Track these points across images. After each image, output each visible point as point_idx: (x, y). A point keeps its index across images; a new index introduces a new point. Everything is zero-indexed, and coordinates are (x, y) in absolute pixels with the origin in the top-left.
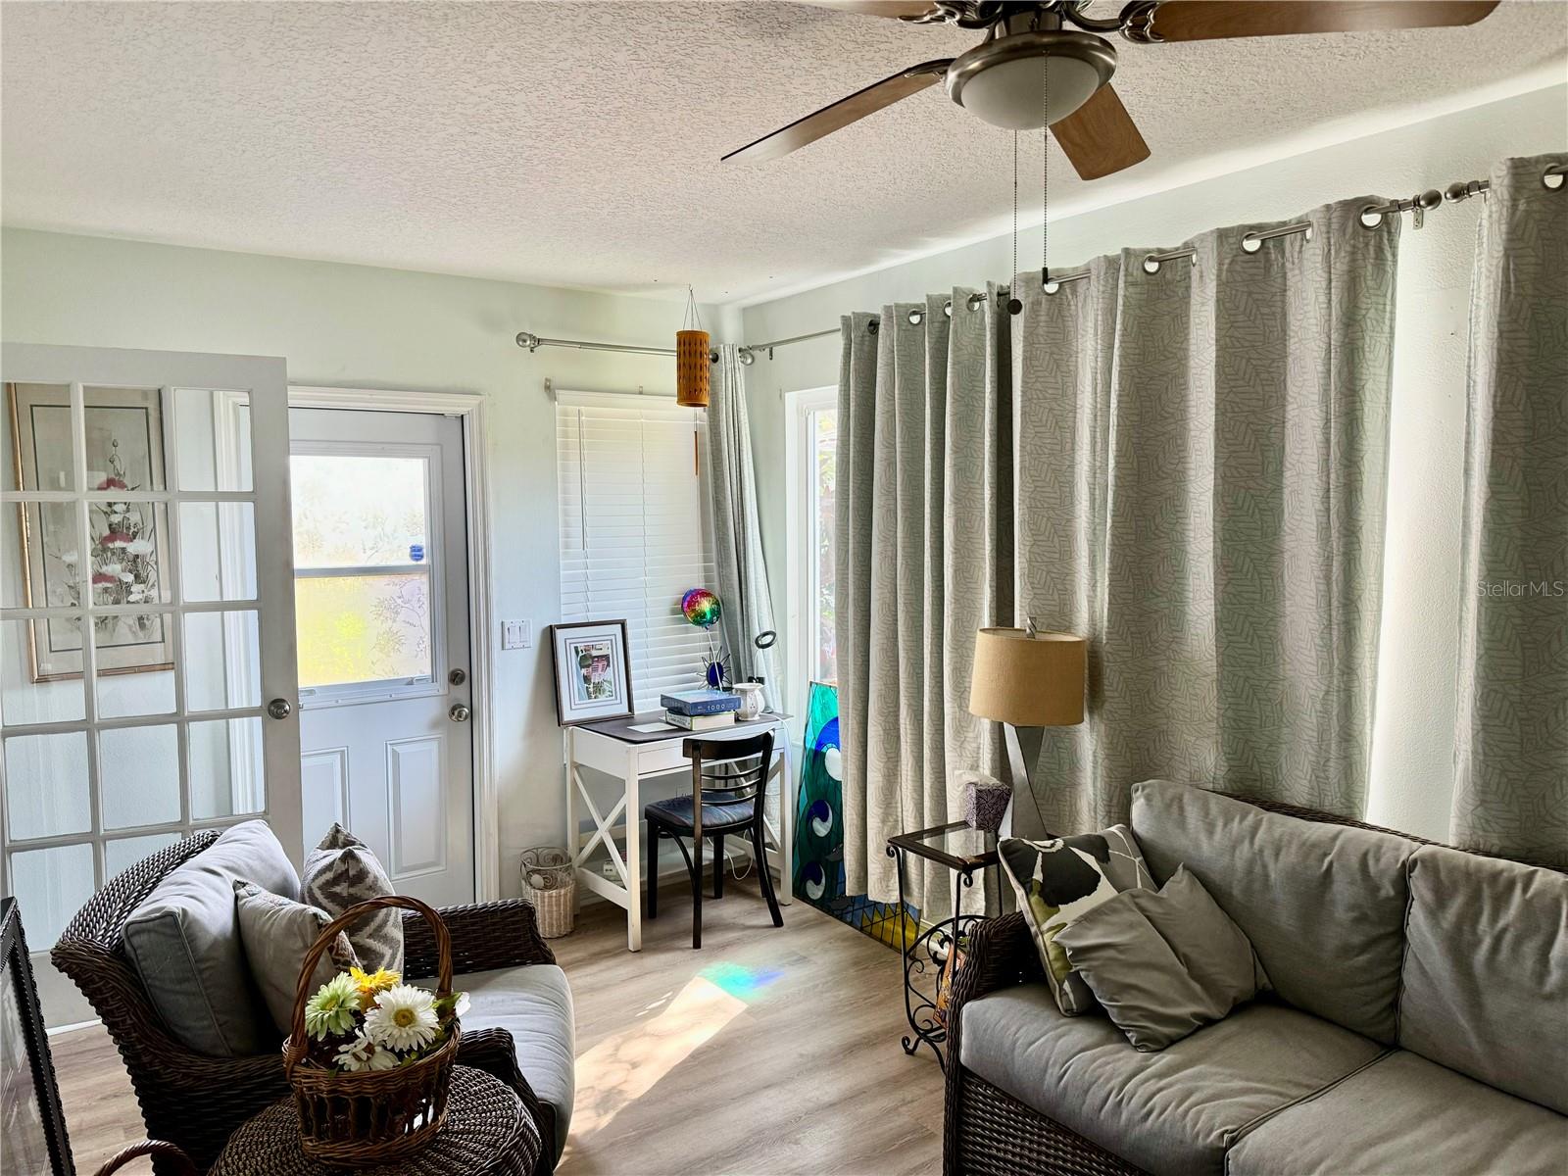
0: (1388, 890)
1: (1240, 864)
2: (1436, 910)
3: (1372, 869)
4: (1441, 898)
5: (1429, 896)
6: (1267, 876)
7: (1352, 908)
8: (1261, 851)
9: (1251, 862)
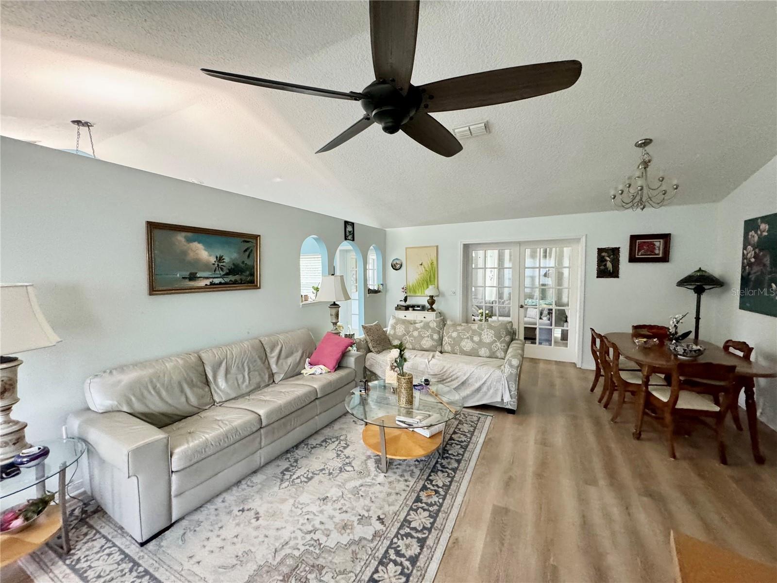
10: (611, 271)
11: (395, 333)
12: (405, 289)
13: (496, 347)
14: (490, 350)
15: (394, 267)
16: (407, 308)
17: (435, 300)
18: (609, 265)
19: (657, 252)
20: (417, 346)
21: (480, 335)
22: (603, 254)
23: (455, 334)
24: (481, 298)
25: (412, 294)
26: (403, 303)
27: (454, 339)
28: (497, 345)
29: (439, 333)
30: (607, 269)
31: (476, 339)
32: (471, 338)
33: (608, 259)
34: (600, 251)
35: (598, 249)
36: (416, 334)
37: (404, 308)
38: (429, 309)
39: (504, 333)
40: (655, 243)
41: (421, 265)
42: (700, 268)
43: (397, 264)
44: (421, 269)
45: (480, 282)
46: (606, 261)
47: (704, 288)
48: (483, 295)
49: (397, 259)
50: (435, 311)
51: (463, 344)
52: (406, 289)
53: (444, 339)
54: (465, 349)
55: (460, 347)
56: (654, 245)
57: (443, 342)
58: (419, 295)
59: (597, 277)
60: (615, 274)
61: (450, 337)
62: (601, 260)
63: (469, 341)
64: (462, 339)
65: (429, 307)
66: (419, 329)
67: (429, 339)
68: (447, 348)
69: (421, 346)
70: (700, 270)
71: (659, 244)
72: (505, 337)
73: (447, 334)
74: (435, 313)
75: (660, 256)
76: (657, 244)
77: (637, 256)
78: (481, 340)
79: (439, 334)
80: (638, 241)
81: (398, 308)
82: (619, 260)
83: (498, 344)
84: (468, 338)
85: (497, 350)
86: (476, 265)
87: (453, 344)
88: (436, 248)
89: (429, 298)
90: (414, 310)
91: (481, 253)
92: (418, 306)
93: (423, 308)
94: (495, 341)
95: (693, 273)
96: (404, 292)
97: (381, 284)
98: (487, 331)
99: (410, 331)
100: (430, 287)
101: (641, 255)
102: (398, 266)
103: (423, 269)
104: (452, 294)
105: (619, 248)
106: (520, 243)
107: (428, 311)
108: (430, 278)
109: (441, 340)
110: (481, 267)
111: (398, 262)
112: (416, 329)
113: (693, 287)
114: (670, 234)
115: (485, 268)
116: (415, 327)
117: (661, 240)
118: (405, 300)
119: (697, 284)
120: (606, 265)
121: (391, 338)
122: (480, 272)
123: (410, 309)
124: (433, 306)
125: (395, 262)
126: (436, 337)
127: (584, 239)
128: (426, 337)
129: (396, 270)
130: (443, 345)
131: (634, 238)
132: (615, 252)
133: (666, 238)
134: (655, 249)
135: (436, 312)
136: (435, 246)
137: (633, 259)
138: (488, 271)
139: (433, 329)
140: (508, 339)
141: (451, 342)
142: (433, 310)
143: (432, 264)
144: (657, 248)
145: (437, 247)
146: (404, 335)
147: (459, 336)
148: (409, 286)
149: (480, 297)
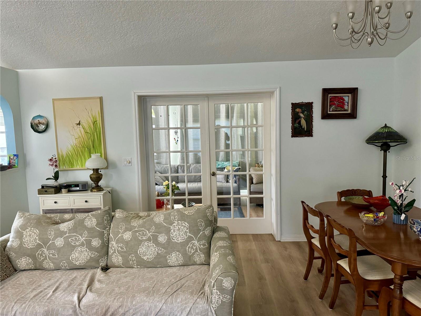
0: (177, 168)
1: (163, 170)
2: (181, 169)
3: (175, 167)
4: (181, 167)
5: (180, 168)
6: (166, 170)
7: (173, 171)
8: (165, 168)
9: (164, 169)
10: (305, 129)
11: (21, 245)
12: (54, 162)
13: (192, 248)
14: (185, 254)
15: (35, 128)
16: (58, 190)
17: (101, 175)
18: (303, 122)
19: (346, 107)
20: (64, 264)
21: (168, 231)
22: (297, 110)
23: (127, 236)
24: (164, 163)
25: (67, 168)
26: (52, 183)
27: (127, 243)
28: (193, 244)
29: (101, 235)
30: (301, 126)
31: (162, 238)
32: (155, 239)
33: (302, 115)
34: (294, 106)
35: (292, 104)
36: (59, 242)
37: (53, 190)
38: (93, 188)
39: (203, 224)
40: (344, 97)
41: (79, 124)
42: (386, 124)
43: (40, 123)
44: (79, 131)
45: (163, 147)
46: (300, 117)
47: (389, 145)
48: (166, 159)
49: (40, 116)
50: (103, 190)
51: (142, 249)
52: (56, 161)
53: (110, 246)
54: (145, 258)
55: (138, 257)
56: (344, 100)
57: (110, 249)
58: (78, 168)
59: (292, 136)
60: (309, 133)
61: (120, 241)
62: (295, 118)
63: (151, 244)
64: (140, 242)
65: (94, 185)
66: (65, 233)
67: (84, 249)
68: (116, 259)
69: (69, 262)
70: (386, 126)
71: (347, 98)
72: (204, 230)
73: (116, 234)
74: (102, 193)
75: (349, 112)
76: (346, 99)
77: (329, 112)
78: (169, 240)
79: (102, 238)
80: (329, 95)
81: (44, 190)
82: (312, 117)
83: (196, 242)
84: (149, 240)
85: (194, 254)
86: (157, 125)
87: (125, 252)
88: (99, 100)
89: (92, 172)
90: (69, 191)
91: (162, 109)
92: (77, 186)
93: (84, 187)
94: (190, 239)
95: (379, 130)
96: (52, 165)
97: (15, 155)
98: (178, 224)
99: (50, 240)
100: (93, 156)
101: (332, 111)
102: (42, 127)
103: (82, 130)
104: (128, 164)
105: (312, 103)
106: (208, 97)
107: (91, 191)
108: (93, 142)
109: (105, 246)
110: (163, 127)
111: (42, 120)
112: (61, 234)
113: (380, 144)
114: (357, 88)
115: (168, 129)
116: (59, 229)
117: (350, 95)
118: (56, 177)
119: (384, 141)
120: (300, 122)
121: (13, 255)
122: (162, 132)
123: (63, 190)
124: (99, 184)
125: (36, 121)
126: (96, 243)
127: (277, 93)
128: (79, 246)
129: (39, 132)
130: (110, 254)
131: (326, 92)
132: (308, 107)
133: (353, 91)
134: (344, 104)
135: (104, 192)
136: (97, 98)
137: (325, 116)
138: (172, 132)
139: (90, 230)
140: (208, 232)
141: (122, 248)
142: (99, 189)
143: (95, 123)
144: (346, 104)
145: (101, 99)
146: (39, 247)
147: (134, 237)
148: (62, 156)
149: (163, 161)
